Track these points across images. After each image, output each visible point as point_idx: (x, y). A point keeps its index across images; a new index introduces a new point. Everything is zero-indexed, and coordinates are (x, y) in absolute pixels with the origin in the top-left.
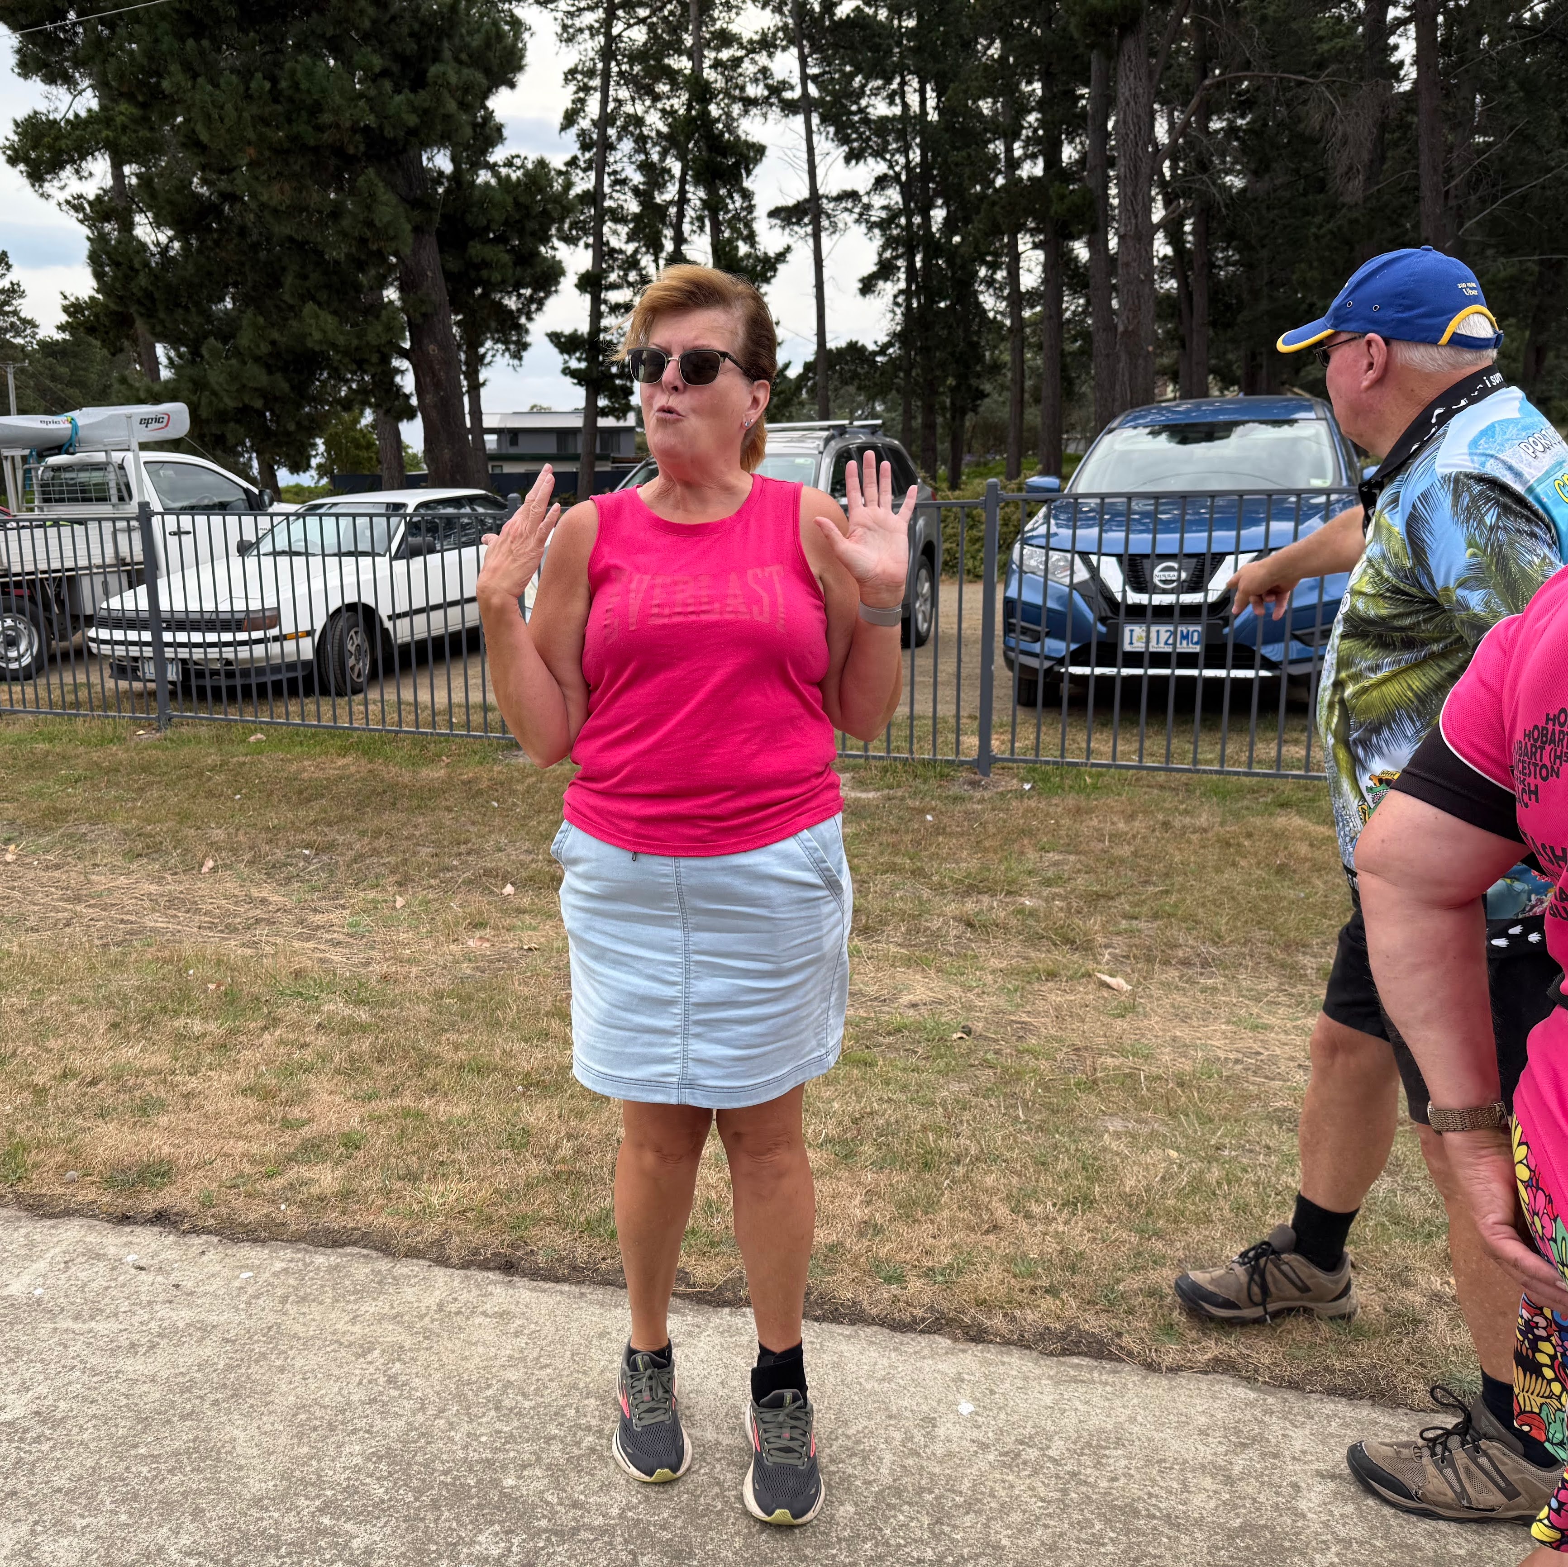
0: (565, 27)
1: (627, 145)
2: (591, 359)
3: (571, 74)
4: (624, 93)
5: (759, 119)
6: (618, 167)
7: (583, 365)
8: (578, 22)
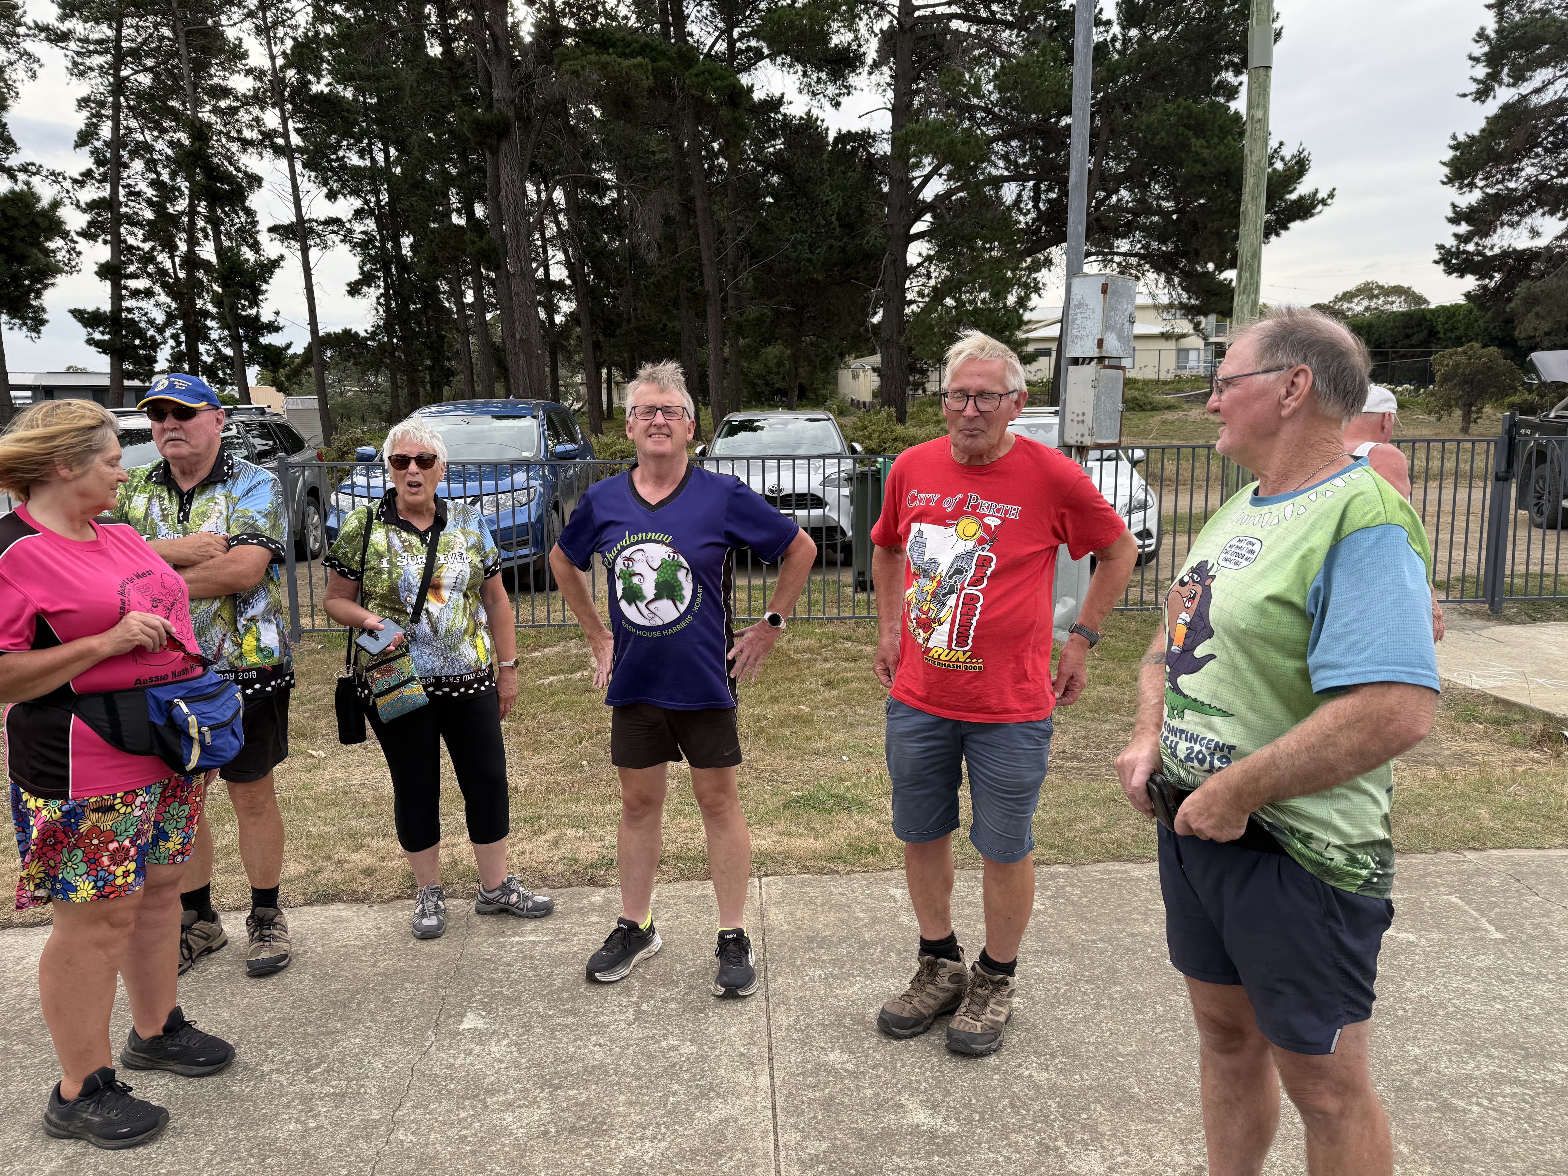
0: (75, 64)
1: (138, 165)
2: (115, 333)
3: (83, 103)
4: (133, 123)
5: (256, 157)
6: (132, 182)
7: (107, 337)
8: (88, 62)
